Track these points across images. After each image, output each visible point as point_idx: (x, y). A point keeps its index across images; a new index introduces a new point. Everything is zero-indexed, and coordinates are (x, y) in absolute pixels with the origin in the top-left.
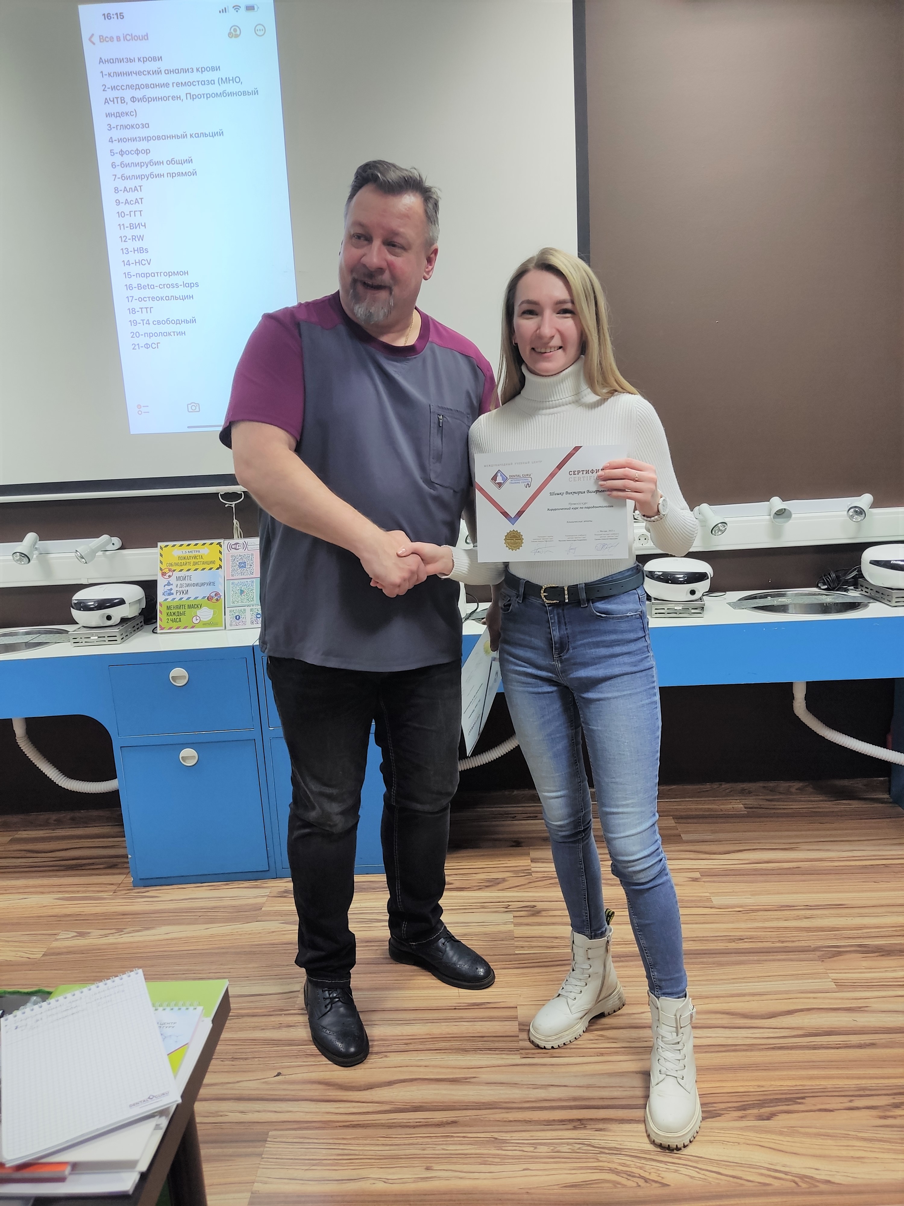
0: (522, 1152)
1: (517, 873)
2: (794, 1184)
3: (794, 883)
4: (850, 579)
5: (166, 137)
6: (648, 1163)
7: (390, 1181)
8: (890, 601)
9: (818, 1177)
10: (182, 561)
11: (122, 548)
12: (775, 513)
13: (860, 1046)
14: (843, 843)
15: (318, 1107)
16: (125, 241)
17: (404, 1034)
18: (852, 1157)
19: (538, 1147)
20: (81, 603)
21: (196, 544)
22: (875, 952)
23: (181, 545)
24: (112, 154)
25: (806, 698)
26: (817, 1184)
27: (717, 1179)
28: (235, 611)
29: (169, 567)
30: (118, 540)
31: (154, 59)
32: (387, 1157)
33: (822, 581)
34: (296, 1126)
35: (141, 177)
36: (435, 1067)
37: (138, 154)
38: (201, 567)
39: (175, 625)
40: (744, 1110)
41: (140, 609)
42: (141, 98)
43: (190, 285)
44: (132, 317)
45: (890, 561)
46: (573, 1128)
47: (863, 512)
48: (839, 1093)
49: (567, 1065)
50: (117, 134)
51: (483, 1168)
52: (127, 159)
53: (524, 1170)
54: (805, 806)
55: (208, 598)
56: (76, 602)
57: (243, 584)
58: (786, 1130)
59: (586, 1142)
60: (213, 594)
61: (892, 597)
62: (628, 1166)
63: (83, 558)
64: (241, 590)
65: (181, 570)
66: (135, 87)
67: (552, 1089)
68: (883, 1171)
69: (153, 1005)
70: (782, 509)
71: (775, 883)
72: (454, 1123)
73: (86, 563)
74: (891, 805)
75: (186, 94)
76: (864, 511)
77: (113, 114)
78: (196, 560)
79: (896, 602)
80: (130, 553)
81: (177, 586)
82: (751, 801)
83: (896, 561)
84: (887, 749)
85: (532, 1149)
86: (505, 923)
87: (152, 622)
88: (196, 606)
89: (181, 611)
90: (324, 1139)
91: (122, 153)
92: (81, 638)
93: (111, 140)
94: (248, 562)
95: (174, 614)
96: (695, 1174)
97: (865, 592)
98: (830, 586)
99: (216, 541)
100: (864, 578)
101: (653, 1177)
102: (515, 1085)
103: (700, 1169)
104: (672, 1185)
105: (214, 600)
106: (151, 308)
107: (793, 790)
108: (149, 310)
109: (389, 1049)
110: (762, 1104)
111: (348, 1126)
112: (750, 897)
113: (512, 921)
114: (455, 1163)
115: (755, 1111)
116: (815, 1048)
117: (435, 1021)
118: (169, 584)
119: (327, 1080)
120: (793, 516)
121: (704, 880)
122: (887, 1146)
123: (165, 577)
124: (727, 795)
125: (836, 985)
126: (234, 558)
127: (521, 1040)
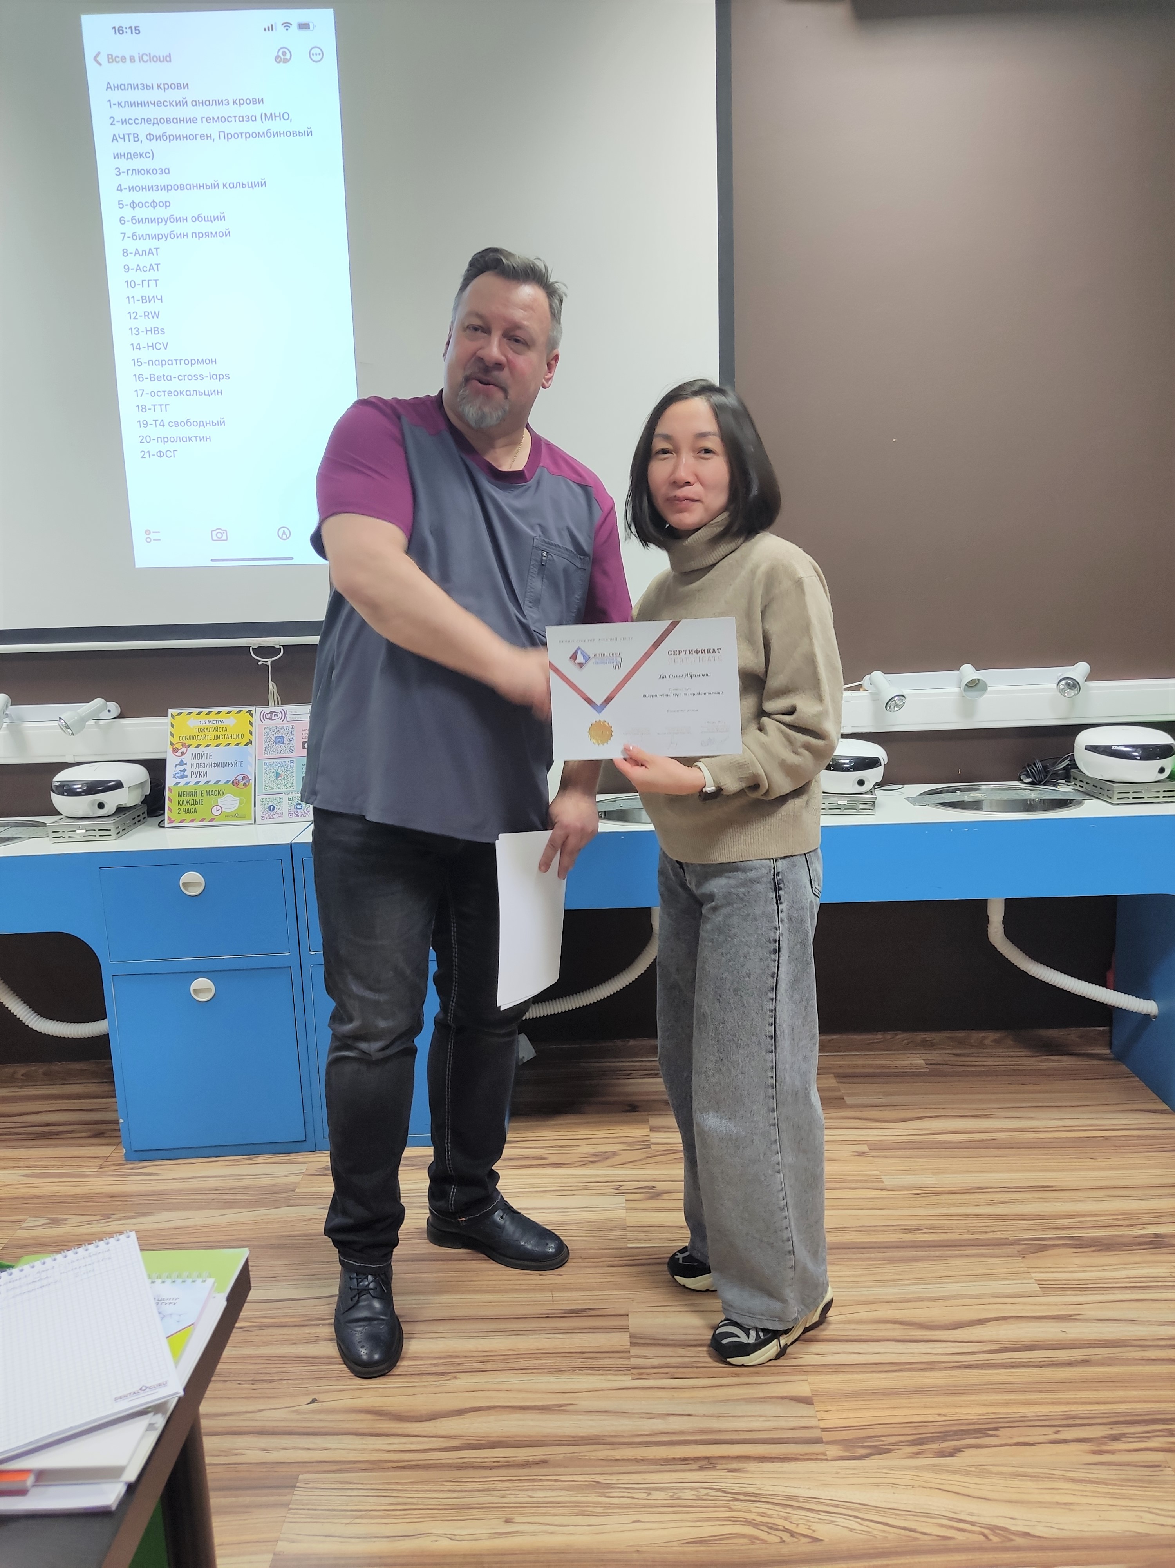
0: (631, 1499)
1: (631, 1145)
2: (982, 1538)
3: (988, 1159)
4: (1060, 770)
5: (190, 187)
6: (795, 1512)
7: (458, 1538)
8: (1111, 798)
9: (1013, 1528)
10: (200, 734)
11: (121, 716)
12: (966, 685)
13: (1070, 1364)
14: (1051, 1109)
15: (364, 1442)
16: (134, 319)
17: (479, 1350)
18: (1057, 1503)
19: (653, 1492)
20: (64, 786)
21: (219, 713)
22: (1090, 1246)
23: (199, 713)
24: (121, 206)
25: (1005, 921)
26: (1013, 1537)
27: (884, 1531)
28: (268, 800)
29: (182, 741)
30: (116, 707)
31: (179, 86)
32: (454, 1507)
33: (1025, 773)
34: (334, 1468)
35: (157, 237)
36: (520, 1391)
37: (154, 207)
38: (225, 741)
39: (189, 817)
40: (921, 1444)
41: (142, 796)
42: (160, 136)
43: (219, 377)
44: (142, 416)
45: (1111, 746)
46: (698, 1468)
47: (1078, 687)
48: (1042, 1422)
49: (693, 1388)
50: (128, 181)
51: (580, 1520)
52: (140, 213)
53: (634, 1522)
54: (1003, 1063)
55: (233, 782)
56: (58, 784)
57: (279, 765)
58: (973, 1469)
59: (716, 1486)
60: (240, 778)
61: (1113, 793)
62: (769, 1516)
63: (69, 728)
64: (277, 773)
65: (198, 746)
66: (152, 122)
67: (672, 1419)
68: (1098, 1520)
69: (150, 1277)
70: (975, 679)
71: (964, 1159)
72: (543, 1463)
73: (73, 734)
74: (1111, 1062)
75: (219, 132)
76: (1079, 684)
77: (122, 154)
78: (218, 733)
79: (1118, 799)
80: (131, 723)
81: (192, 766)
82: (934, 1056)
83: (1118, 746)
84: (1107, 988)
85: (644, 1495)
86: (615, 1209)
87: (158, 814)
88: (217, 793)
89: (197, 798)
90: (372, 1484)
91: (133, 205)
92: (64, 832)
93: (120, 188)
94: (287, 737)
95: (188, 802)
96: (855, 1526)
97: (1080, 786)
98: (1036, 779)
99: (245, 709)
100: (1079, 768)
101: (802, 1530)
102: (624, 1413)
103: (863, 1519)
104: (826, 1540)
105: (241, 785)
106: (166, 405)
107: (987, 1042)
108: (163, 407)
109: (460, 1368)
110: (943, 1436)
111: (403, 1468)
112: (932, 1176)
113: (624, 1205)
114: (544, 1514)
115: (935, 1446)
116: (1012, 1366)
117: (521, 1333)
118: (182, 763)
119: (377, 1409)
120: (989, 689)
121: (873, 1154)
122: (1102, 1488)
123: (177, 754)
124: (904, 1048)
125: (1040, 1287)
126: (268, 731)
127: (633, 1356)
